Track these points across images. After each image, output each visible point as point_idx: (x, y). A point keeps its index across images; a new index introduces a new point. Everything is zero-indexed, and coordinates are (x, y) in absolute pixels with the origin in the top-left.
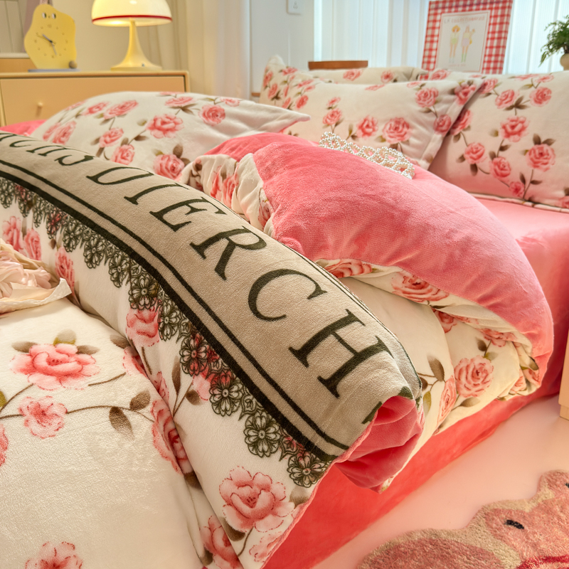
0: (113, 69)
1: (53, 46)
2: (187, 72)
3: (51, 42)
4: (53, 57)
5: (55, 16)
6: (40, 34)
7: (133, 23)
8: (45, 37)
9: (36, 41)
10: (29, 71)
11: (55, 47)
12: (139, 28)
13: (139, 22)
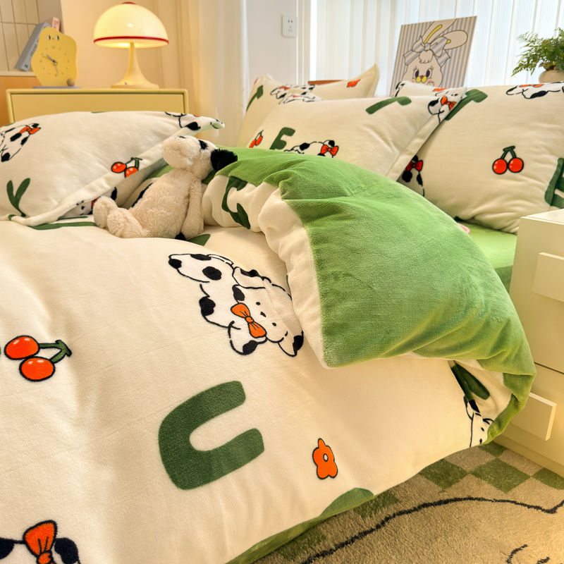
0: (113, 87)
1: (55, 65)
2: (186, 91)
3: (54, 61)
4: (56, 75)
5: (58, 38)
6: (45, 55)
7: (132, 44)
8: (48, 58)
9: (41, 61)
10: (34, 88)
11: (57, 67)
12: (139, 50)
13: (138, 44)
